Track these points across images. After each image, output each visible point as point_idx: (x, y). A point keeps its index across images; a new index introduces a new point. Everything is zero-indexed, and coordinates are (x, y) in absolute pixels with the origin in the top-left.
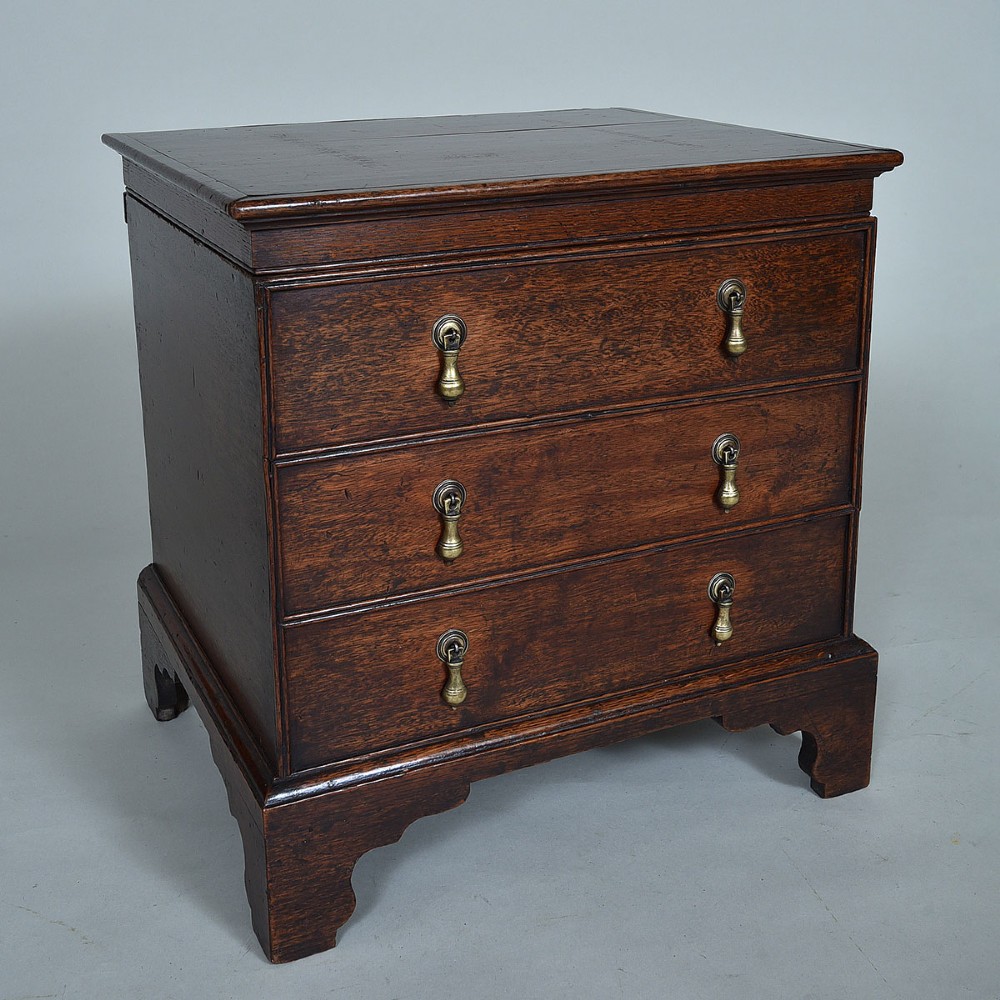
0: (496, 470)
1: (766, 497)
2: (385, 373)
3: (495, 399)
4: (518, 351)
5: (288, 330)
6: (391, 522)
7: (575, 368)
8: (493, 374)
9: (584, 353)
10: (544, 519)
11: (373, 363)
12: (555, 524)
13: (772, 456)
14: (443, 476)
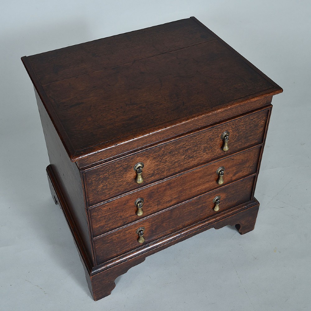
0: (152, 193)
1: (232, 177)
2: (120, 181)
3: (152, 178)
4: (160, 165)
5: (90, 179)
6: (123, 211)
7: (176, 164)
8: (152, 172)
9: (179, 160)
10: (167, 198)
11: (116, 179)
12: (170, 199)
13: (234, 168)
14: (137, 198)
